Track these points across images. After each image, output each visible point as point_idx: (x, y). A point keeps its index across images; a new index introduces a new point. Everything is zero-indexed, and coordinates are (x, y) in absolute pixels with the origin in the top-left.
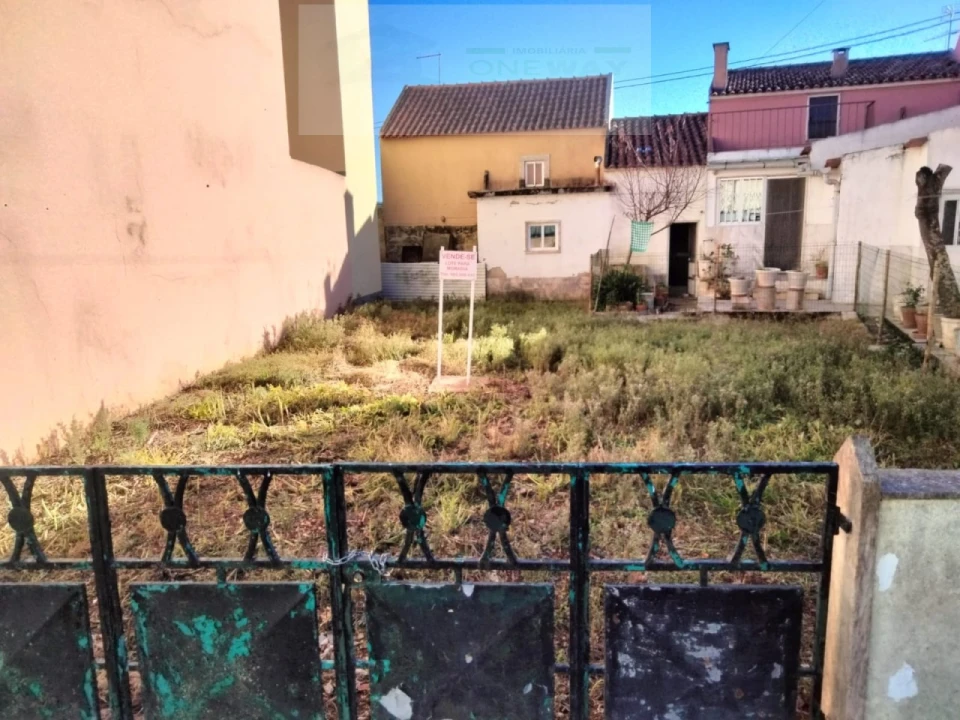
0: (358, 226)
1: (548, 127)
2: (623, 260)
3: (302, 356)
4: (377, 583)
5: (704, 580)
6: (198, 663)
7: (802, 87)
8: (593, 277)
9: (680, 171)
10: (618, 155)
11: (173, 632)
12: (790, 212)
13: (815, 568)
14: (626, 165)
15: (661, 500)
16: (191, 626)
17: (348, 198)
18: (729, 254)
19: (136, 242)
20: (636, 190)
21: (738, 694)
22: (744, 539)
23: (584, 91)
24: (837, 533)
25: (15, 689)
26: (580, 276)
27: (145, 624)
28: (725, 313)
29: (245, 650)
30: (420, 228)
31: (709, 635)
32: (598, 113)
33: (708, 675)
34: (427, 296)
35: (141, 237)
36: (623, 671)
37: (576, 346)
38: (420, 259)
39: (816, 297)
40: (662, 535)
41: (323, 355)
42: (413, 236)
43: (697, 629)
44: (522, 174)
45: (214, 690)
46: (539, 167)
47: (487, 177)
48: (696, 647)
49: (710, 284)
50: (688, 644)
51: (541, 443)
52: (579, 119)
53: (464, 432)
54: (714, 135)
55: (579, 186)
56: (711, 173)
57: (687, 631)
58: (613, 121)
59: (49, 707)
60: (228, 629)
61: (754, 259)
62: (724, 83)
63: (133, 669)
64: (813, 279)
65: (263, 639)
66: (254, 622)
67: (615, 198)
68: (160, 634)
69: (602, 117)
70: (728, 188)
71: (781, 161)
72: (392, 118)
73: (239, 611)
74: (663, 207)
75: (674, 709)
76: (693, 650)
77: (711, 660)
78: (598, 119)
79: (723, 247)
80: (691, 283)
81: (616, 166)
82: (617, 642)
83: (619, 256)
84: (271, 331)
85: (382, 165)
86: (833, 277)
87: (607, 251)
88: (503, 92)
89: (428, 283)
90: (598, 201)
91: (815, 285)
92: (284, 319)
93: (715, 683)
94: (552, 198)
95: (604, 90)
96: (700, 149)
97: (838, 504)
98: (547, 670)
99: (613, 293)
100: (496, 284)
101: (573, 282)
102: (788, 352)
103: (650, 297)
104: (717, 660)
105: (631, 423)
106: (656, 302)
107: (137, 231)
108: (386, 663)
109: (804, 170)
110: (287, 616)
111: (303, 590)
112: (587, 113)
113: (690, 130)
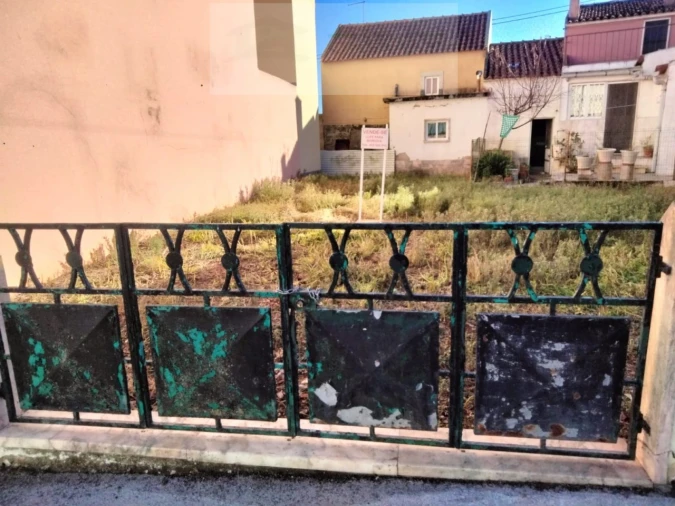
0: (305, 123)
1: (443, 51)
2: (496, 146)
3: (265, 205)
4: (313, 309)
5: (553, 311)
6: (192, 361)
7: (640, 14)
8: (473, 158)
9: (541, 80)
10: (494, 69)
11: (176, 339)
12: (625, 106)
13: (640, 303)
14: (500, 76)
15: (522, 250)
16: (187, 335)
17: (298, 102)
18: (577, 139)
19: (153, 121)
20: (507, 95)
21: (576, 396)
22: (586, 280)
23: (470, 24)
24: (659, 276)
25: (74, 374)
26: (463, 160)
27: (157, 334)
28: (573, 182)
29: (222, 353)
30: (348, 126)
31: (555, 351)
32: (480, 40)
33: (553, 381)
34: (353, 173)
35: (157, 117)
36: (490, 377)
37: (459, 199)
38: (348, 148)
39: (644, 171)
40: (522, 277)
41: (280, 205)
42: (343, 133)
43: (546, 347)
44: (422, 86)
45: (203, 380)
46: (435, 80)
47: (397, 89)
48: (545, 360)
49: (561, 162)
50: (539, 358)
51: (432, 258)
52: (465, 44)
53: (376, 251)
54: (568, 53)
55: (463, 94)
56: (565, 80)
57: (538, 348)
58: (491, 45)
59: (96, 387)
60: (212, 337)
61: (596, 144)
62: (577, 14)
63: (149, 364)
64: (641, 158)
65: (235, 345)
66: (229, 334)
67: (491, 101)
68: (166, 341)
69: (483, 42)
70: (578, 91)
71: (619, 71)
72: (330, 48)
73: (219, 326)
74: (527, 107)
75: (527, 405)
76: (543, 362)
77: (556, 370)
78: (480, 44)
79: (573, 134)
80: (546, 164)
81: (493, 77)
82: (485, 355)
83: (493, 142)
84: (244, 190)
85: (323, 81)
86: (657, 155)
87: (484, 140)
88: (410, 26)
89: (353, 164)
90: (478, 105)
91: (643, 162)
92: (253, 181)
93: (560, 388)
94: (444, 102)
95: (485, 23)
96: (557, 64)
97: (661, 254)
98: (433, 375)
99: (488, 168)
100: (402, 165)
101: (458, 163)
102: (621, 202)
103: (515, 172)
104: (561, 370)
105: (499, 246)
106: (520, 177)
107: (154, 113)
108: (319, 365)
109: (638, 76)
110: (251, 331)
111: (262, 313)
112: (472, 40)
113: (550, 50)
